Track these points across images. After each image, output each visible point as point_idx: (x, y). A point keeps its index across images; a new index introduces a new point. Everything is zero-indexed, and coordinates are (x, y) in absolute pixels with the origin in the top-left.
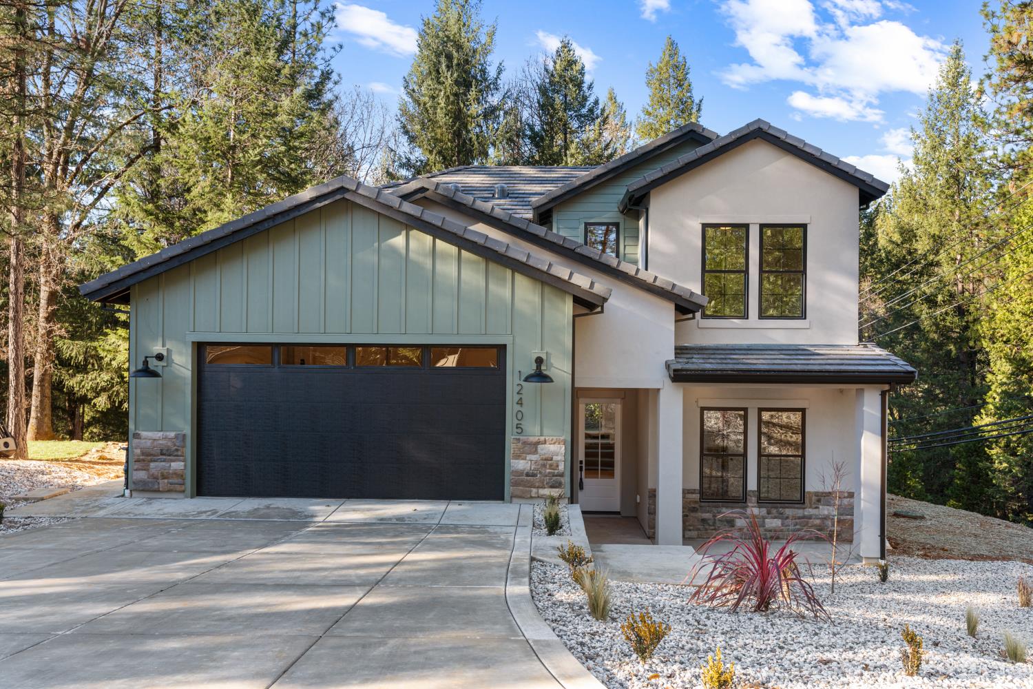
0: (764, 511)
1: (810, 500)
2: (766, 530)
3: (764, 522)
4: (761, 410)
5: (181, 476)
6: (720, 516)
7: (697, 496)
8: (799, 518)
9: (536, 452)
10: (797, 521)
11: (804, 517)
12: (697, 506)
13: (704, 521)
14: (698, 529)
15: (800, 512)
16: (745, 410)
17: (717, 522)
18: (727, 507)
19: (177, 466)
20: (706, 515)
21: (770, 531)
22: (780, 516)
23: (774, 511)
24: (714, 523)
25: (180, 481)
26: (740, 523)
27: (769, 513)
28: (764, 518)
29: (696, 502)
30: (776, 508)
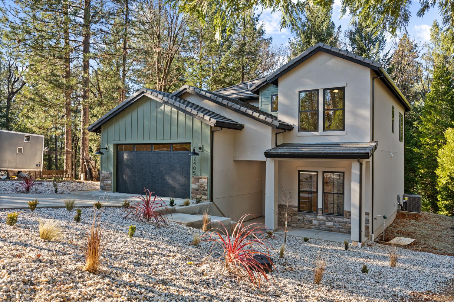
0: (325, 218)
1: (346, 215)
2: (326, 227)
3: (325, 223)
4: (324, 172)
5: (110, 185)
6: (306, 218)
7: (296, 209)
8: (341, 222)
9: (198, 182)
10: (341, 224)
11: (343, 222)
12: (296, 213)
13: (299, 220)
14: (297, 223)
15: (341, 220)
16: (317, 172)
17: (305, 221)
18: (309, 215)
19: (110, 182)
20: (300, 218)
21: (328, 227)
22: (332, 221)
23: (329, 218)
24: (304, 221)
25: (110, 187)
26: (314, 222)
27: (327, 219)
28: (325, 221)
29: (296, 211)
30: (330, 217)
